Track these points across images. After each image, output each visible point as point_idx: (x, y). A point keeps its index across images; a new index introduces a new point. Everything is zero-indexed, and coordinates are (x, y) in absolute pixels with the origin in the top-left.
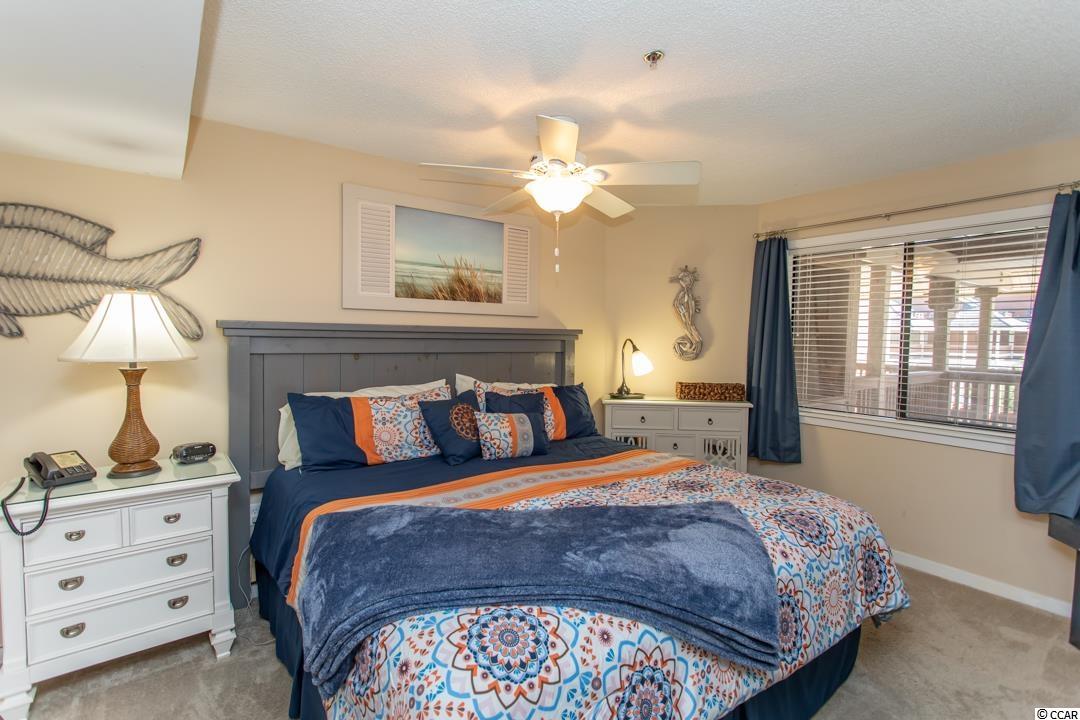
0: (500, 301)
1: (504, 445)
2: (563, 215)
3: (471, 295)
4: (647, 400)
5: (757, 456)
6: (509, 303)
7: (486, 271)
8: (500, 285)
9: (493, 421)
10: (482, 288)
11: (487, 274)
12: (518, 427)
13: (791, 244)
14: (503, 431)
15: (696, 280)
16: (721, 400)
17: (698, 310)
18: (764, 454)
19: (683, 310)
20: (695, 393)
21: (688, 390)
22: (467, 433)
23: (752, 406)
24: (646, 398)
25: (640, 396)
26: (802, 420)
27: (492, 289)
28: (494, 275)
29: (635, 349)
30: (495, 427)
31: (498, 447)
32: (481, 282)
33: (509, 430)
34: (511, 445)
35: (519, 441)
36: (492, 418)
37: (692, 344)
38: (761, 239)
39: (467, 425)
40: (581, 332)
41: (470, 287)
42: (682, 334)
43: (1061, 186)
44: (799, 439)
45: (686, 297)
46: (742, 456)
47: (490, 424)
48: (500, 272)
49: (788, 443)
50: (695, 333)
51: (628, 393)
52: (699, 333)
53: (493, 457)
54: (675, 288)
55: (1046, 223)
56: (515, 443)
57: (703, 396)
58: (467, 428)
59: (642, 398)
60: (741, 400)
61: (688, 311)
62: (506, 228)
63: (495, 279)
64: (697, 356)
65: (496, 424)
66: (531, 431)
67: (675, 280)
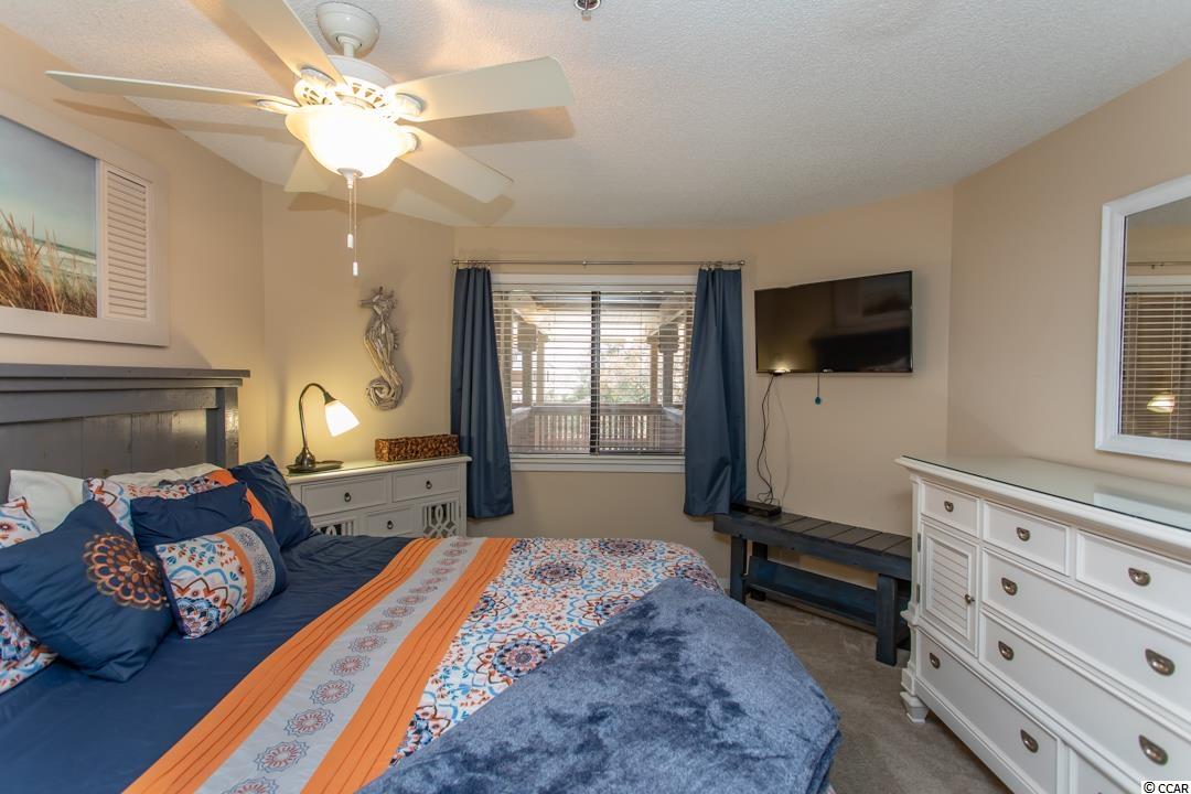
0: (93, 313)
1: (233, 594)
2: (359, 181)
3: (26, 296)
4: (348, 469)
5: (473, 517)
6: (111, 318)
7: (60, 247)
8: (92, 280)
9: (203, 554)
10: (52, 283)
11: (62, 254)
12: (247, 552)
13: (495, 278)
14: (227, 569)
15: (393, 307)
16: (435, 456)
17: (396, 346)
18: (480, 512)
19: (379, 344)
20: (406, 452)
21: (399, 449)
22: (138, 595)
23: (470, 459)
24: (345, 466)
25: (336, 465)
26: (512, 469)
27: (75, 287)
28: (78, 258)
29: (329, 399)
30: (213, 566)
31: (224, 605)
32: (48, 269)
33: (236, 563)
34: (244, 592)
35: (257, 580)
36: (200, 550)
37: (390, 388)
38: (461, 267)
39: (135, 578)
40: (247, 373)
41: (23, 276)
42: (377, 376)
43: (702, 263)
44: (511, 489)
45: (383, 327)
46: (461, 520)
47: (199, 564)
48: (93, 255)
49: (501, 496)
50: (394, 374)
51: (312, 461)
52: (400, 376)
53: (214, 625)
54: (367, 315)
55: (694, 289)
56: (250, 586)
57: (415, 455)
58: (136, 585)
59: (338, 467)
60: (455, 454)
61: (386, 346)
62: (102, 170)
63: (83, 268)
64: (396, 404)
65: (211, 560)
66: (268, 556)
67: (366, 304)
